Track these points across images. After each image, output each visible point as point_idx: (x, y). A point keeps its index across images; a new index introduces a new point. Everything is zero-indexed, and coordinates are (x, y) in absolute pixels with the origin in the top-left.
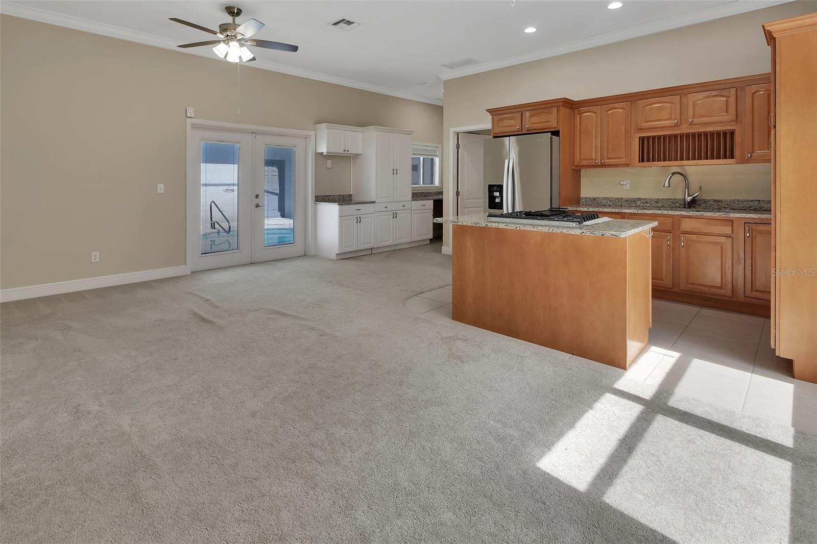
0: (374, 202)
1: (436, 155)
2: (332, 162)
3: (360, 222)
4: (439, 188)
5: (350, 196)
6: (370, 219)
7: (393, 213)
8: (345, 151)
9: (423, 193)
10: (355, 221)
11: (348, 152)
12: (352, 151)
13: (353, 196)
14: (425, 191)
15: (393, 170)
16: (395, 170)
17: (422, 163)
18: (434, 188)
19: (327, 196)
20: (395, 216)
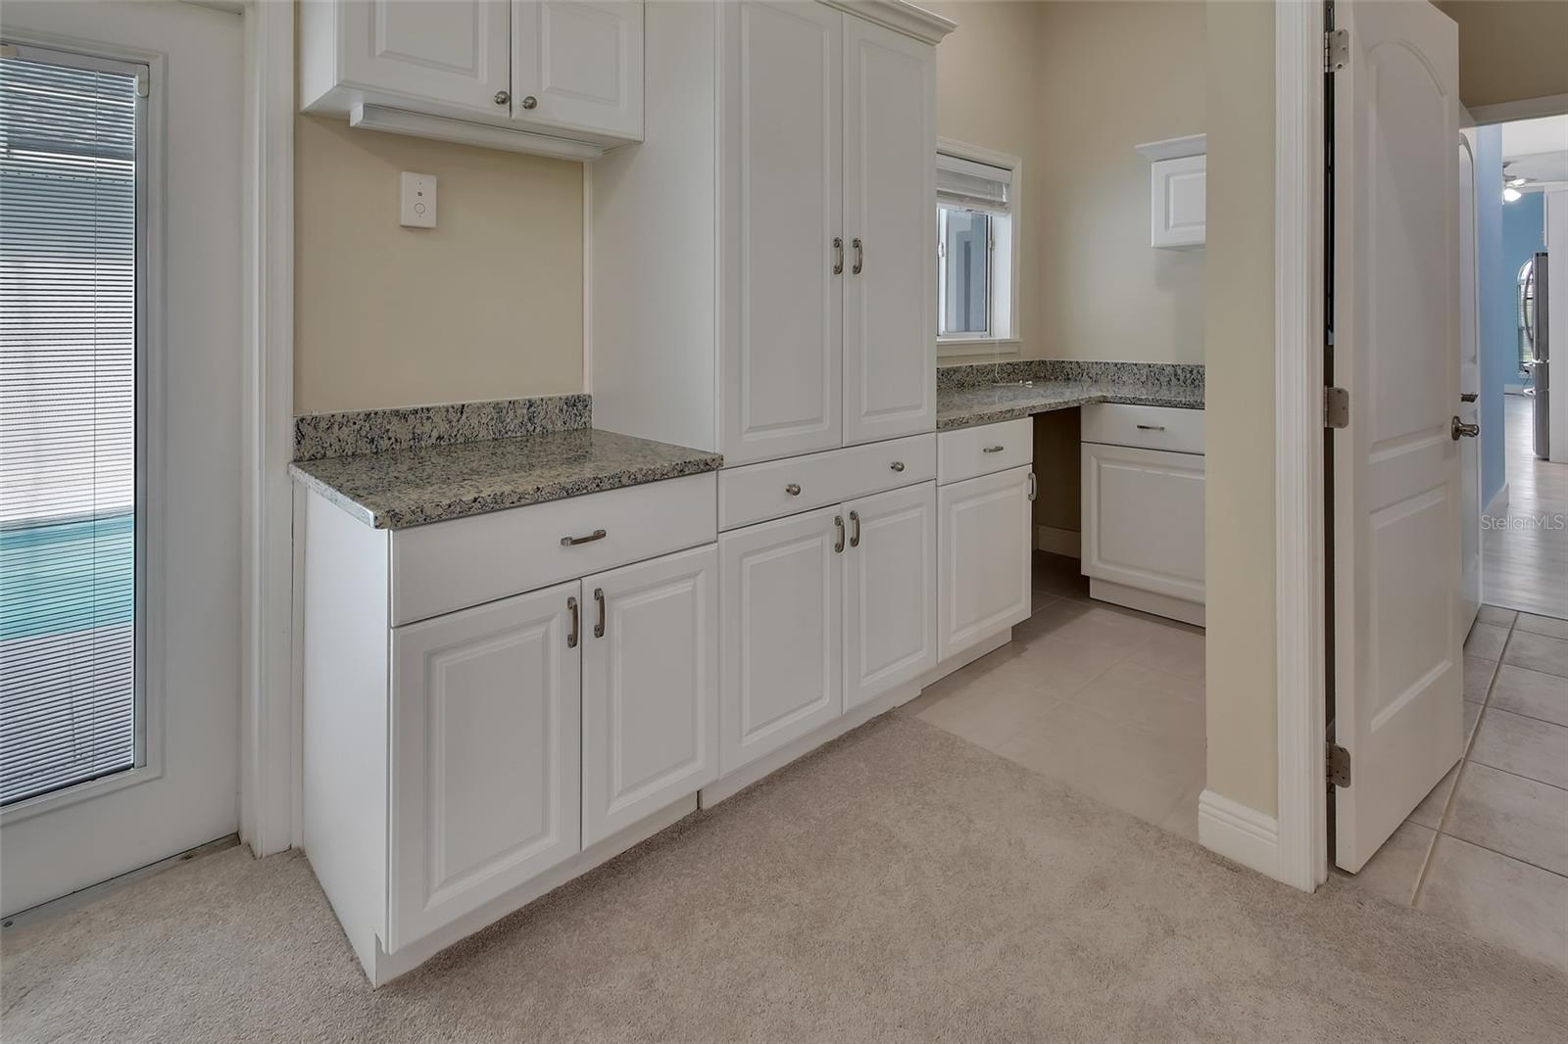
0: (709, 465)
1: (1002, 204)
2: (439, 186)
3: (600, 631)
4: (1014, 349)
5: (577, 404)
6: (684, 587)
7: (838, 521)
8: (505, 99)
9: (955, 370)
10: (560, 626)
11: (532, 116)
12: (562, 111)
13: (594, 406)
14: (964, 364)
15: (838, 243)
16: (847, 243)
17: (943, 239)
18: (997, 350)
19: (401, 416)
20: (848, 536)
